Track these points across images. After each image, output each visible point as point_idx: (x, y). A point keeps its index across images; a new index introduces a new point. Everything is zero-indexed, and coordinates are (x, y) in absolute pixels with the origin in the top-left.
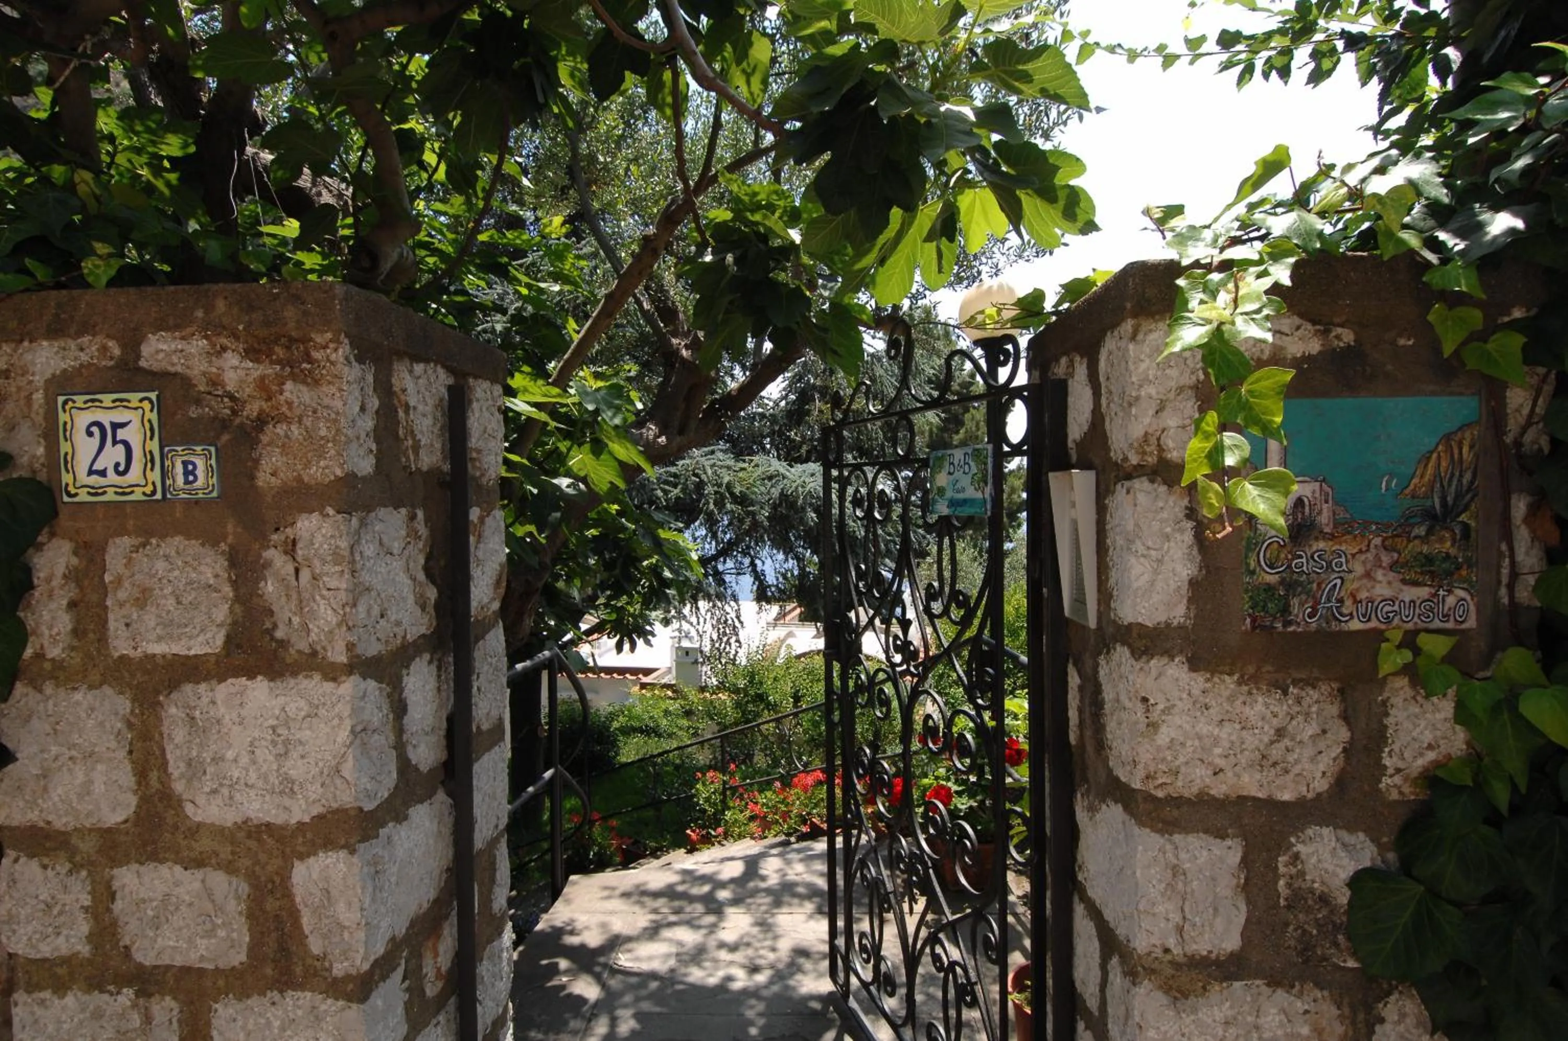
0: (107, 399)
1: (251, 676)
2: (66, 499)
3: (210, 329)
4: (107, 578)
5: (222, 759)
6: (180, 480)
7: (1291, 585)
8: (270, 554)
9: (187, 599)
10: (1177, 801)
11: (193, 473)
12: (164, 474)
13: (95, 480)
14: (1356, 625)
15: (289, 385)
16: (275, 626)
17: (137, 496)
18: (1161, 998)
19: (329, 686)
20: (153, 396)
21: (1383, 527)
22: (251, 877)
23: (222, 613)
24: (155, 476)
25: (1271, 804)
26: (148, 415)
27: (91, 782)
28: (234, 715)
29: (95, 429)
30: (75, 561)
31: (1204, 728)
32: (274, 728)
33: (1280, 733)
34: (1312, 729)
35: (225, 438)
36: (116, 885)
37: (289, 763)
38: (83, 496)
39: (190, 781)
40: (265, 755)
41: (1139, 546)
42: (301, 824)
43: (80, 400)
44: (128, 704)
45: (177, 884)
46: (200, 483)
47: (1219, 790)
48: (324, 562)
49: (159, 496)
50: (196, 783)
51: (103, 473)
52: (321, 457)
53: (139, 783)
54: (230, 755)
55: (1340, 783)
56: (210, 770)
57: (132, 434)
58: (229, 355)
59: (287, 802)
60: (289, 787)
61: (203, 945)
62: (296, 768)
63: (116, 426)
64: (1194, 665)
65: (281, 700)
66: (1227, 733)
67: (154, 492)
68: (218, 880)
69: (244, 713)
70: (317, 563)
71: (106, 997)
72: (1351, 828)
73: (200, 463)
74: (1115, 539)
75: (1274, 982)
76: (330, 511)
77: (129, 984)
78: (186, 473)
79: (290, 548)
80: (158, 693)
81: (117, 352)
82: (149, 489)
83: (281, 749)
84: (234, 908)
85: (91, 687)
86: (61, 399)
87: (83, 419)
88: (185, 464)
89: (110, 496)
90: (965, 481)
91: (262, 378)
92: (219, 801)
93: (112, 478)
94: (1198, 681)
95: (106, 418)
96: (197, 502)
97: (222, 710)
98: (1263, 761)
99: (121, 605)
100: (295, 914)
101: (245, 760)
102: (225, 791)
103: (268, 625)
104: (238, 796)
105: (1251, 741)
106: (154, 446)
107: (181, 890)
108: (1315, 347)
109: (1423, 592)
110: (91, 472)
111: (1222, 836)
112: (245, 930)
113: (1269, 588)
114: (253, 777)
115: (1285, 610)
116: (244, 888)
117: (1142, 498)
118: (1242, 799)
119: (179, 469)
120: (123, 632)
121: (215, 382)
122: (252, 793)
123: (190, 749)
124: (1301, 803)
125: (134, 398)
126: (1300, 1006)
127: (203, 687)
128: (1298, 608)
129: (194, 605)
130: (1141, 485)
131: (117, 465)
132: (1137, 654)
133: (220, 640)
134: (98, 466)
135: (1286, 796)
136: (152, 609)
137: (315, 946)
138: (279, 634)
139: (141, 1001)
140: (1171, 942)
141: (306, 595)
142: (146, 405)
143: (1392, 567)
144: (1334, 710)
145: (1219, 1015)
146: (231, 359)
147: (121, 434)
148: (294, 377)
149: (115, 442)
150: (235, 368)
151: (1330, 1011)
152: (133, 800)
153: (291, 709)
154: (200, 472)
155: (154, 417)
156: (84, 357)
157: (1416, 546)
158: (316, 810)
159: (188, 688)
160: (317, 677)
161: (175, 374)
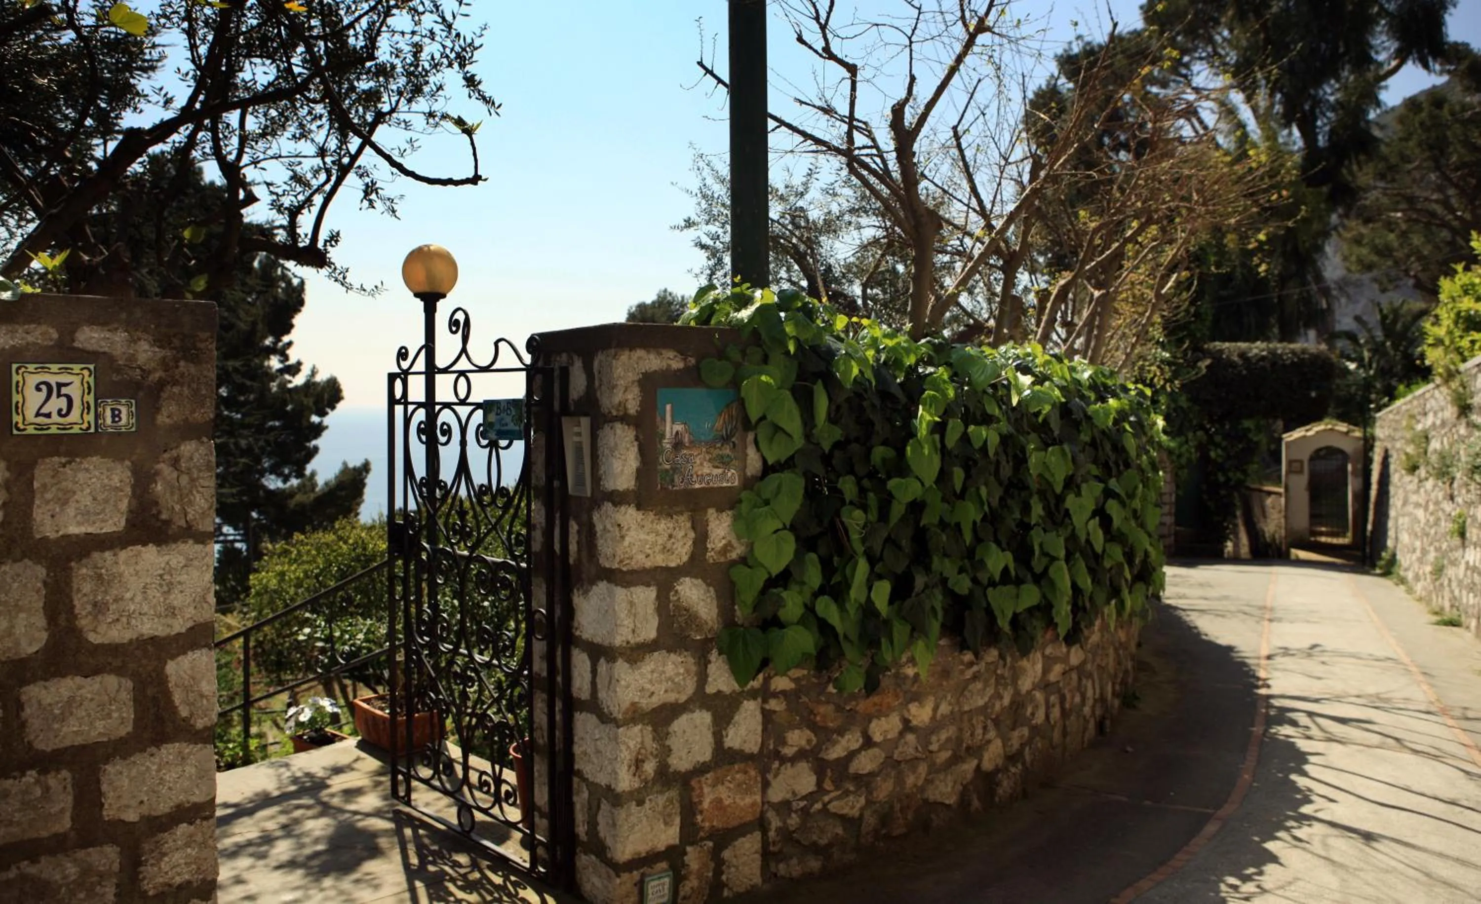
0: (54, 367)
1: (145, 544)
2: (15, 432)
3: (131, 326)
4: (36, 485)
5: (122, 599)
6: (109, 421)
7: (674, 470)
8: (161, 466)
9: (100, 497)
10: (632, 572)
11: (119, 416)
12: (97, 416)
13: (41, 420)
14: (697, 486)
15: (182, 363)
16: (159, 512)
17: (76, 430)
18: (627, 665)
19: (199, 547)
20: (92, 367)
21: (706, 443)
22: (135, 676)
23: (124, 505)
24: (91, 417)
25: (667, 569)
26: (86, 379)
27: (13, 627)
28: (132, 570)
29: (44, 387)
30: (7, 474)
31: (643, 536)
32: (161, 576)
33: (670, 536)
34: (682, 533)
35: (141, 394)
36: (24, 698)
37: (172, 597)
38: (31, 430)
39: (96, 617)
40: (155, 594)
41: (616, 453)
42: (179, 634)
43: (31, 367)
44: (44, 571)
45: (80, 688)
46: (124, 421)
47: (648, 564)
48: (200, 471)
49: (92, 430)
50: (100, 617)
51: (48, 415)
52: (203, 406)
53: (49, 624)
54: (128, 595)
55: (693, 557)
56: (113, 607)
57: (74, 391)
58: (142, 342)
59: (169, 621)
60: (172, 611)
61: (100, 725)
62: (177, 599)
63: (60, 385)
64: (639, 508)
65: (167, 558)
66: (651, 538)
67: (89, 428)
68: (111, 681)
69: (138, 568)
70: (195, 471)
71: (11, 781)
72: (696, 577)
73: (124, 410)
74: (603, 450)
75: (670, 651)
76: (205, 439)
77: (32, 767)
78: (113, 416)
79: (175, 463)
80: (69, 560)
81: (55, 336)
82: (85, 426)
83: (165, 588)
84: (125, 696)
85: (15, 561)
86: (15, 366)
87: (33, 380)
88: (113, 410)
89: (54, 430)
90: (508, 419)
91: (164, 358)
92: (119, 626)
93: (55, 418)
94: (639, 516)
95: (53, 380)
96: (120, 434)
97: (123, 568)
98: (665, 550)
99: (48, 502)
100: (168, 694)
101: (139, 598)
102: (124, 620)
103: (154, 511)
104: (133, 622)
105: (660, 542)
106: (90, 399)
107: (83, 691)
108: (681, 365)
109: (720, 471)
110: (38, 414)
111: (648, 585)
112: (132, 710)
113: (667, 471)
114: (145, 608)
115: (673, 481)
116: (130, 684)
117: (619, 432)
118: (657, 568)
119: (108, 413)
120: (48, 521)
121: (132, 358)
122: (145, 619)
123: (95, 596)
124: (678, 568)
125: (77, 368)
126: (680, 660)
127: (108, 554)
128: (677, 479)
129: (106, 501)
130: (618, 426)
131: (60, 411)
132: (615, 504)
133: (123, 523)
134: (43, 411)
135: (673, 565)
136: (73, 505)
137: (184, 712)
138: (164, 516)
139: (42, 778)
140: (630, 637)
141: (185, 491)
142: (86, 373)
143: (710, 461)
144: (689, 525)
145: (649, 668)
146: (144, 346)
147: (64, 390)
148: (184, 358)
149: (59, 395)
150: (145, 351)
151: (691, 660)
152: (44, 636)
153: (173, 563)
154: (124, 416)
155: (91, 380)
156: (30, 339)
157: (717, 452)
158: (190, 624)
159: (96, 555)
160: (191, 542)
161: (104, 353)
